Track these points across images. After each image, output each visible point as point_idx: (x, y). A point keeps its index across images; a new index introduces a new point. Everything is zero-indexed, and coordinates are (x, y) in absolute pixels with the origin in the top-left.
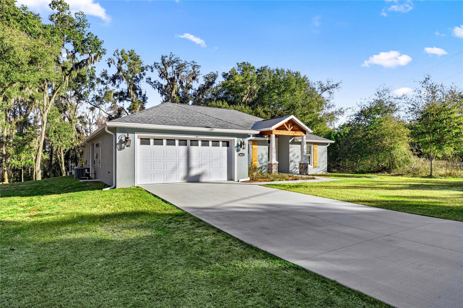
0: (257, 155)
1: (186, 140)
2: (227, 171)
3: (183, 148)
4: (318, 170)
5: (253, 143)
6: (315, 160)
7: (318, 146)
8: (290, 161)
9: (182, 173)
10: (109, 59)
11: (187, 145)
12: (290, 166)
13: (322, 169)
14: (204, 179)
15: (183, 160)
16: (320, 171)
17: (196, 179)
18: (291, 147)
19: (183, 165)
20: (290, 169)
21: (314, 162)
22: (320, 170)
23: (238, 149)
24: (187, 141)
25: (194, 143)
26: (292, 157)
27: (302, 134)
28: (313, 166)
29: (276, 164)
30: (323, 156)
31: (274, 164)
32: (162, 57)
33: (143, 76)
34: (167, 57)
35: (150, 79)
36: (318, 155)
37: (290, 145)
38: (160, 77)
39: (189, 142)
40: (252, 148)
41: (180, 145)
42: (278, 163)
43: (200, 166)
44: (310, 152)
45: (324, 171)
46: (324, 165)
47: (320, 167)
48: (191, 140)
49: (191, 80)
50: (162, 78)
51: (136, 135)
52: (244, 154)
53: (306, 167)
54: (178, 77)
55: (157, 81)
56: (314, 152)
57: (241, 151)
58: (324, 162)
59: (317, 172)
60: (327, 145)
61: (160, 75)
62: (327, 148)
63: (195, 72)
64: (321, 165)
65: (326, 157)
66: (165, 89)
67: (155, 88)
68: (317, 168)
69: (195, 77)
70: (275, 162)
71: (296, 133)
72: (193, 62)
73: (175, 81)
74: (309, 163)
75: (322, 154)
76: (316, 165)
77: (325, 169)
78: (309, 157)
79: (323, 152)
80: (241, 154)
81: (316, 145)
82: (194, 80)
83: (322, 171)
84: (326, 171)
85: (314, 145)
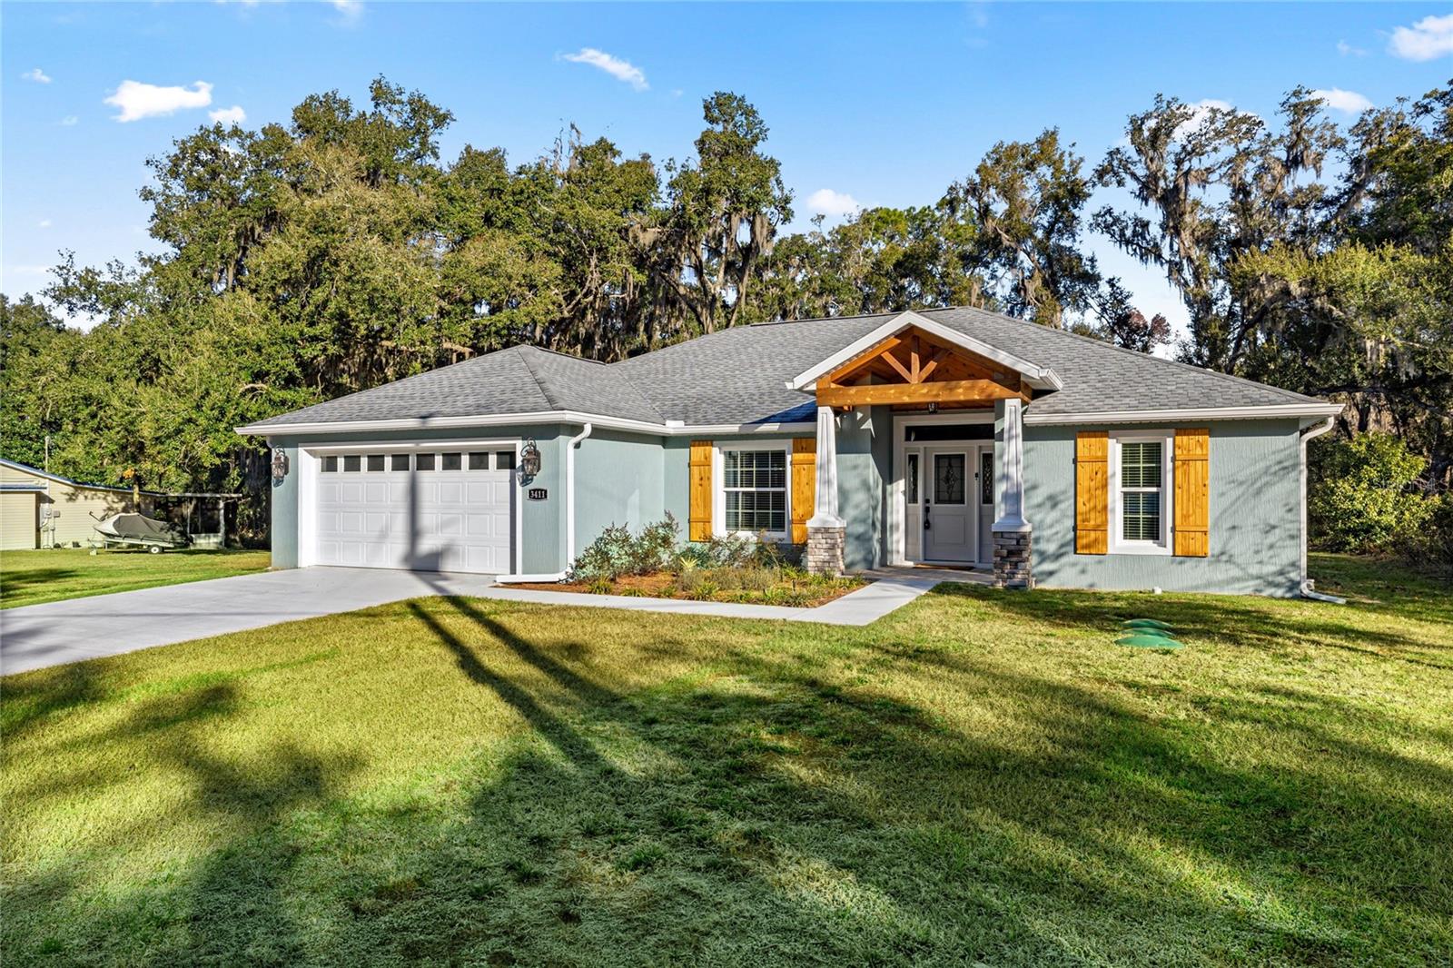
1: (408, 456)
2: (508, 545)
4: (1220, 576)
5: (794, 445)
6: (1186, 517)
7: (1211, 442)
9: (399, 547)
11: (408, 469)
13: (1254, 570)
14: (448, 567)
15: (402, 511)
16: (1238, 580)
17: (430, 566)
19: (400, 525)
21: (1174, 529)
22: (1235, 572)
24: (410, 458)
25: (425, 461)
28: (1168, 551)
30: (1264, 497)
32: (1133, 123)
34: (1147, 116)
36: (1210, 491)
38: (1138, 197)
39: (413, 461)
40: (792, 463)
41: (394, 468)
44: (1154, 477)
45: (1278, 585)
46: (1271, 547)
47: (1240, 560)
48: (418, 455)
49: (1278, 170)
50: (1145, 200)
51: (301, 450)
52: (546, 491)
53: (1011, 553)
54: (1187, 183)
55: (1127, 214)
56: (1179, 473)
57: (536, 483)
58: (1277, 531)
59: (1209, 584)
60: (1302, 433)
61: (1141, 190)
62: (1304, 446)
63: (1298, 134)
64: (1241, 546)
65: (1293, 501)
66: (1163, 237)
67: (1120, 242)
68: (1210, 563)
69: (1302, 153)
70: (826, 522)
71: (951, 389)
72: (1296, 94)
73: (1182, 197)
74: (1153, 532)
75: (1256, 480)
76: (1194, 546)
77: (1281, 573)
78: (1154, 503)
79: (1266, 473)
80: (534, 490)
81: (1201, 438)
82: (1300, 168)
83: (1258, 582)
84: (1294, 585)
85: (1178, 438)
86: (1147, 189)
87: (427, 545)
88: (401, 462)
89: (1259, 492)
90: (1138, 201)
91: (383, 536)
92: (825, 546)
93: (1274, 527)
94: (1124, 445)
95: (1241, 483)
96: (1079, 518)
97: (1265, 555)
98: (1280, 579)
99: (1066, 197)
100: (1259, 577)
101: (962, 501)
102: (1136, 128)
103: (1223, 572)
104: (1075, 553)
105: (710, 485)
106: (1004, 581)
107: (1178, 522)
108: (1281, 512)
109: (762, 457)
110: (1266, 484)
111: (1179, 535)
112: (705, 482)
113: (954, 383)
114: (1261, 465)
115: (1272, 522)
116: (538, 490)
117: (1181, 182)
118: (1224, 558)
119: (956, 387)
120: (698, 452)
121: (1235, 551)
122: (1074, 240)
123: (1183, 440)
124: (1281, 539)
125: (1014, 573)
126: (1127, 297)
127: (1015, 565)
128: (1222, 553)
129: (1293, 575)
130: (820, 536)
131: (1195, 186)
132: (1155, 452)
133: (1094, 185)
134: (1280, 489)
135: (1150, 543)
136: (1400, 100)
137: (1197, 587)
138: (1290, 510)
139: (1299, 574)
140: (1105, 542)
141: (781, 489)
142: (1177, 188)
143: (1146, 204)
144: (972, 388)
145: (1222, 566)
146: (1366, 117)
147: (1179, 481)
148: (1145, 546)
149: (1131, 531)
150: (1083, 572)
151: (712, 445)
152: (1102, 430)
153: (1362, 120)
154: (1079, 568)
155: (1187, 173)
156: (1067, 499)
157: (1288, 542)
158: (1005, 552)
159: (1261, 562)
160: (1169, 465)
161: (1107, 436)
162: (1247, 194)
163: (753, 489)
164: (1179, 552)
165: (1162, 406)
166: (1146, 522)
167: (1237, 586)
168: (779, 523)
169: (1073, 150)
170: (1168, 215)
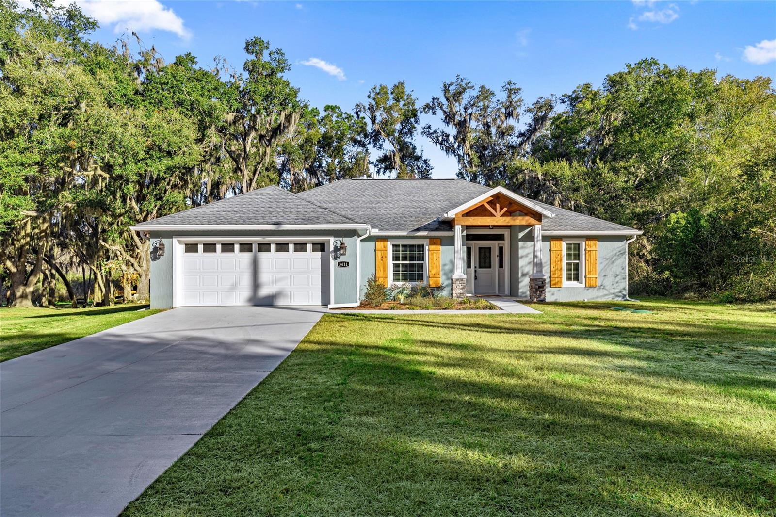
0: (441, 263)
1: (251, 244)
2: (320, 290)
3: (247, 256)
4: (601, 294)
5: (430, 242)
6: (590, 272)
7: (598, 243)
8: (520, 275)
9: (244, 292)
10: (357, 105)
11: (252, 251)
12: (521, 285)
13: (612, 291)
14: (281, 302)
15: (247, 274)
16: (607, 295)
17: (269, 302)
18: (522, 248)
19: (246, 281)
20: (520, 291)
21: (585, 277)
22: (606, 292)
23: (336, 254)
24: (253, 245)
25: (264, 247)
26: (526, 266)
27: (532, 221)
28: (583, 285)
29: (462, 280)
30: (615, 264)
31: (457, 280)
32: (445, 86)
33: (416, 125)
34: (452, 84)
35: (429, 127)
36: (598, 262)
37: (521, 244)
38: (444, 121)
39: (255, 247)
40: (429, 250)
41: (241, 251)
42: (465, 277)
43: (273, 283)
44: (578, 257)
45: (619, 296)
46: (617, 282)
47: (607, 288)
48: (258, 244)
49: (503, 118)
50: (448, 123)
51: (175, 240)
52: (348, 263)
53: (540, 287)
54: (470, 119)
55: (440, 129)
56: (587, 255)
57: (343, 259)
58: (619, 277)
59: (597, 297)
60: (627, 240)
61: (446, 118)
62: (627, 245)
63: (511, 102)
64: (608, 282)
65: (624, 265)
66: (455, 142)
67: (436, 142)
68: (598, 289)
69: (512, 111)
70: (461, 276)
71: (514, 220)
72: (509, 83)
73: (467, 125)
74: (577, 278)
75: (612, 258)
76: (593, 283)
77: (620, 292)
78: (577, 267)
79: (616, 255)
80: (341, 262)
81: (594, 242)
82: (511, 117)
83: (613, 295)
84: (625, 296)
85: (587, 242)
86: (449, 118)
87: (264, 292)
88: (246, 247)
89: (613, 262)
90: (444, 124)
91: (234, 287)
92: (461, 287)
93: (618, 275)
94: (567, 244)
95: (608, 259)
96: (552, 273)
97: (615, 286)
98: (620, 294)
99: (411, 116)
100: (613, 294)
101: (490, 267)
102: (446, 89)
103: (602, 292)
104: (550, 287)
105: (387, 260)
106: (537, 298)
107: (587, 274)
108: (620, 269)
109: (412, 247)
110: (616, 259)
111: (587, 279)
112: (384, 259)
113: (515, 217)
114: (614, 252)
115: (618, 273)
116: (343, 262)
117: (468, 118)
118: (602, 287)
119: (516, 219)
120: (380, 244)
121: (606, 285)
122: (412, 139)
123: (589, 242)
124: (620, 279)
125: (541, 295)
126: (431, 169)
127: (541, 292)
128: (602, 285)
129: (624, 293)
130: (458, 282)
131: (474, 121)
132: (578, 247)
133: (421, 112)
134: (619, 262)
135: (576, 282)
136: (552, 95)
137: (593, 298)
138: (623, 269)
139: (626, 292)
140: (561, 282)
141: (422, 262)
142: (465, 121)
143: (448, 126)
144: (523, 219)
145: (602, 290)
146: (539, 100)
147: (587, 258)
148: (574, 284)
149: (569, 278)
150: (553, 294)
151: (387, 241)
152: (559, 238)
153: (538, 101)
154: (551, 293)
155: (471, 114)
156: (547, 265)
157: (623, 281)
158: (537, 287)
159: (614, 288)
160: (584, 252)
161: (562, 240)
162: (489, 127)
163: (408, 262)
164: (587, 286)
165: (583, 229)
166: (574, 274)
167: (606, 297)
168: (420, 278)
169: (412, 93)
170: (459, 133)
